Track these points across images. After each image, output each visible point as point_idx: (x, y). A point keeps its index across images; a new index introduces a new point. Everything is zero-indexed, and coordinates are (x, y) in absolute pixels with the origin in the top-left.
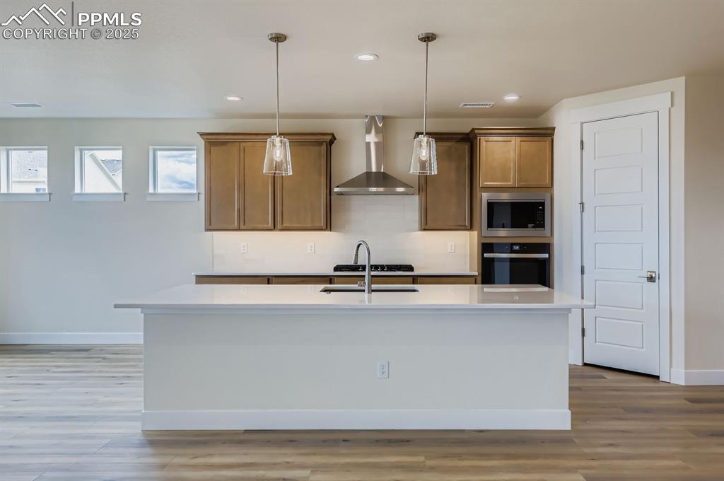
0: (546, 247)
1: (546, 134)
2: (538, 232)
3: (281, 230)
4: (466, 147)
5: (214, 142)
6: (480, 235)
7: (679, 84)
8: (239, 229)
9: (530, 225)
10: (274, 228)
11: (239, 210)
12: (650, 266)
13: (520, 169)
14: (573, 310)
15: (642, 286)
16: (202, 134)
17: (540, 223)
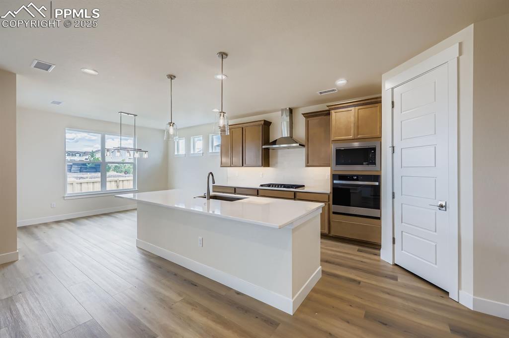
0: (377, 178)
1: (376, 101)
2: (371, 167)
3: (245, 166)
6: (332, 169)
8: (231, 166)
9: (364, 163)
10: (242, 166)
11: (230, 159)
13: (358, 127)
15: (436, 213)
17: (372, 162)
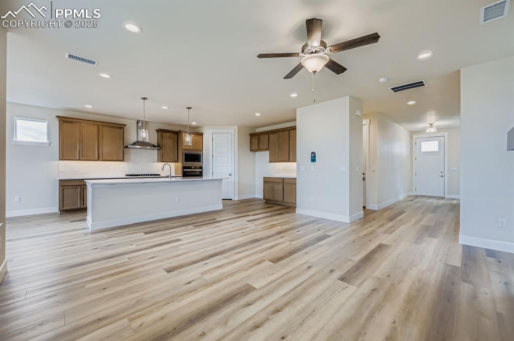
0: (201, 168)
1: (201, 135)
2: (199, 163)
3: (101, 161)
4: (176, 136)
5: (64, 121)
6: (183, 164)
7: (236, 128)
8: (80, 160)
10: (98, 160)
11: (79, 152)
12: (230, 172)
14: (223, 180)
16: (58, 117)
17: (199, 161)
